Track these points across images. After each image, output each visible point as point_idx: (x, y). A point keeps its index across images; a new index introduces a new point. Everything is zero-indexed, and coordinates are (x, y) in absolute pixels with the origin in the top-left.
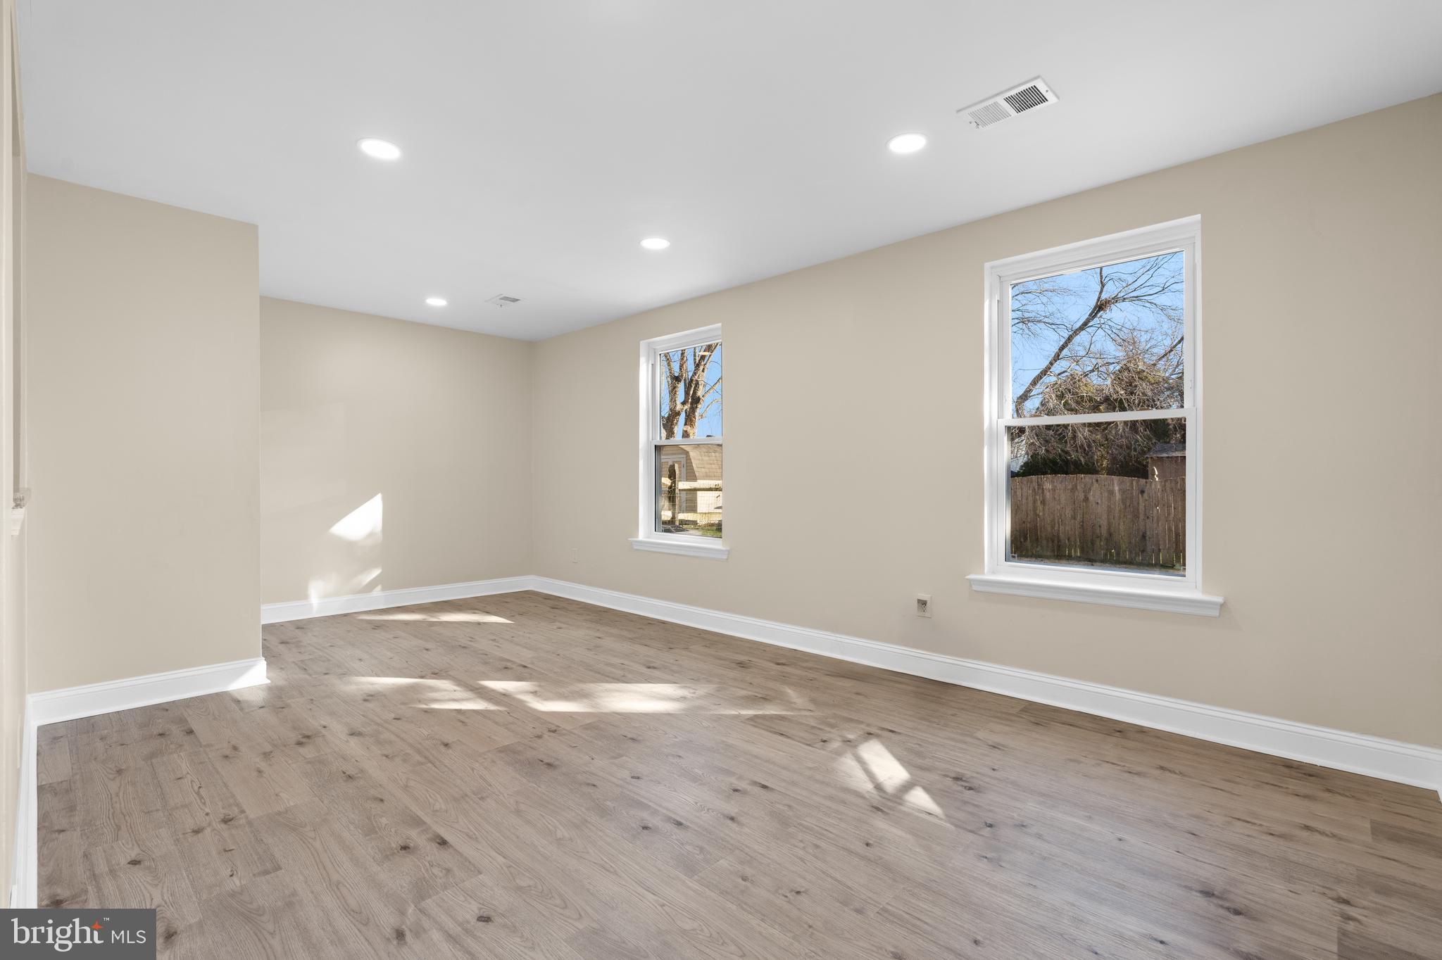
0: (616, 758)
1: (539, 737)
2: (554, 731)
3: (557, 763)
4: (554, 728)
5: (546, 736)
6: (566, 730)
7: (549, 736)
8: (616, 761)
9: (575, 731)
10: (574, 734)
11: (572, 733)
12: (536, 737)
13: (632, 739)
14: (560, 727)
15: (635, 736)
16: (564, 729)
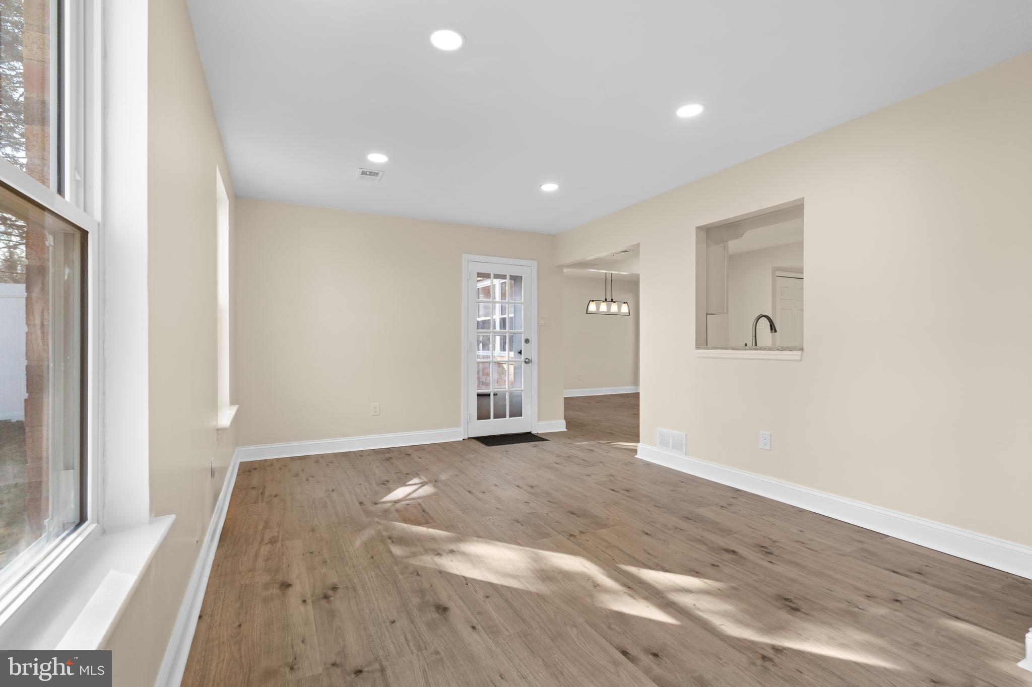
0: (534, 513)
1: (582, 532)
2: (571, 535)
3: (568, 514)
4: (572, 538)
5: (577, 533)
6: (563, 535)
7: (574, 532)
8: (535, 511)
9: (556, 533)
10: (556, 531)
11: (558, 533)
12: (584, 533)
13: (518, 522)
14: (567, 538)
15: (516, 524)
16: (564, 536)
